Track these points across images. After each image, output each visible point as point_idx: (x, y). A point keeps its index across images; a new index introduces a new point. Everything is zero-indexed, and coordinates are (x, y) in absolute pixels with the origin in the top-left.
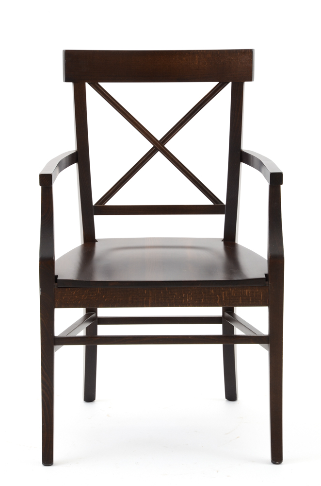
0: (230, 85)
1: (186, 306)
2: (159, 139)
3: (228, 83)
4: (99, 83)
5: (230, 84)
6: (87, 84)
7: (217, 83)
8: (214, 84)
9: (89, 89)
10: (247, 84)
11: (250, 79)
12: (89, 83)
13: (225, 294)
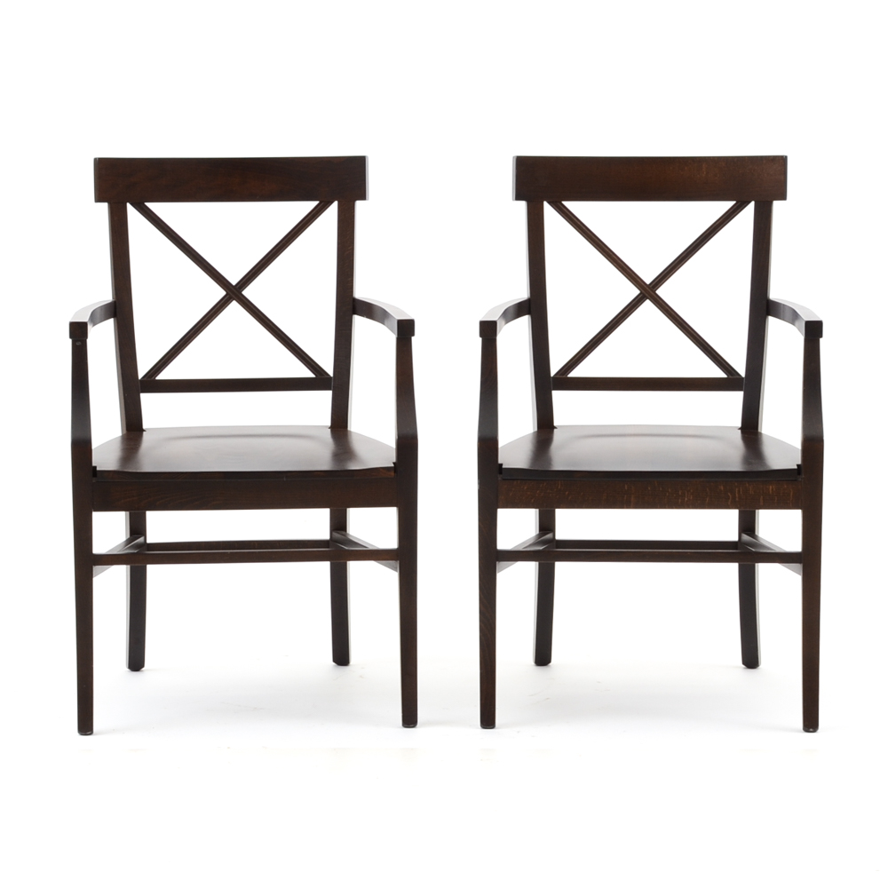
0: (752, 206)
1: (684, 508)
2: (648, 282)
3: (749, 202)
4: (564, 203)
5: (752, 204)
6: (545, 204)
7: (734, 202)
8: (730, 204)
9: (549, 211)
10: (777, 205)
11: (783, 196)
12: (549, 203)
13: (739, 491)
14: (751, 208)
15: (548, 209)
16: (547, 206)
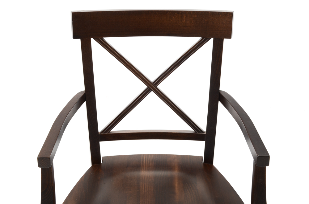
2: (152, 81)
4: (104, 38)
5: (212, 39)
8: (198, 39)
10: (225, 40)
11: (229, 36)
14: (211, 41)
15: (93, 42)
16: (93, 41)
